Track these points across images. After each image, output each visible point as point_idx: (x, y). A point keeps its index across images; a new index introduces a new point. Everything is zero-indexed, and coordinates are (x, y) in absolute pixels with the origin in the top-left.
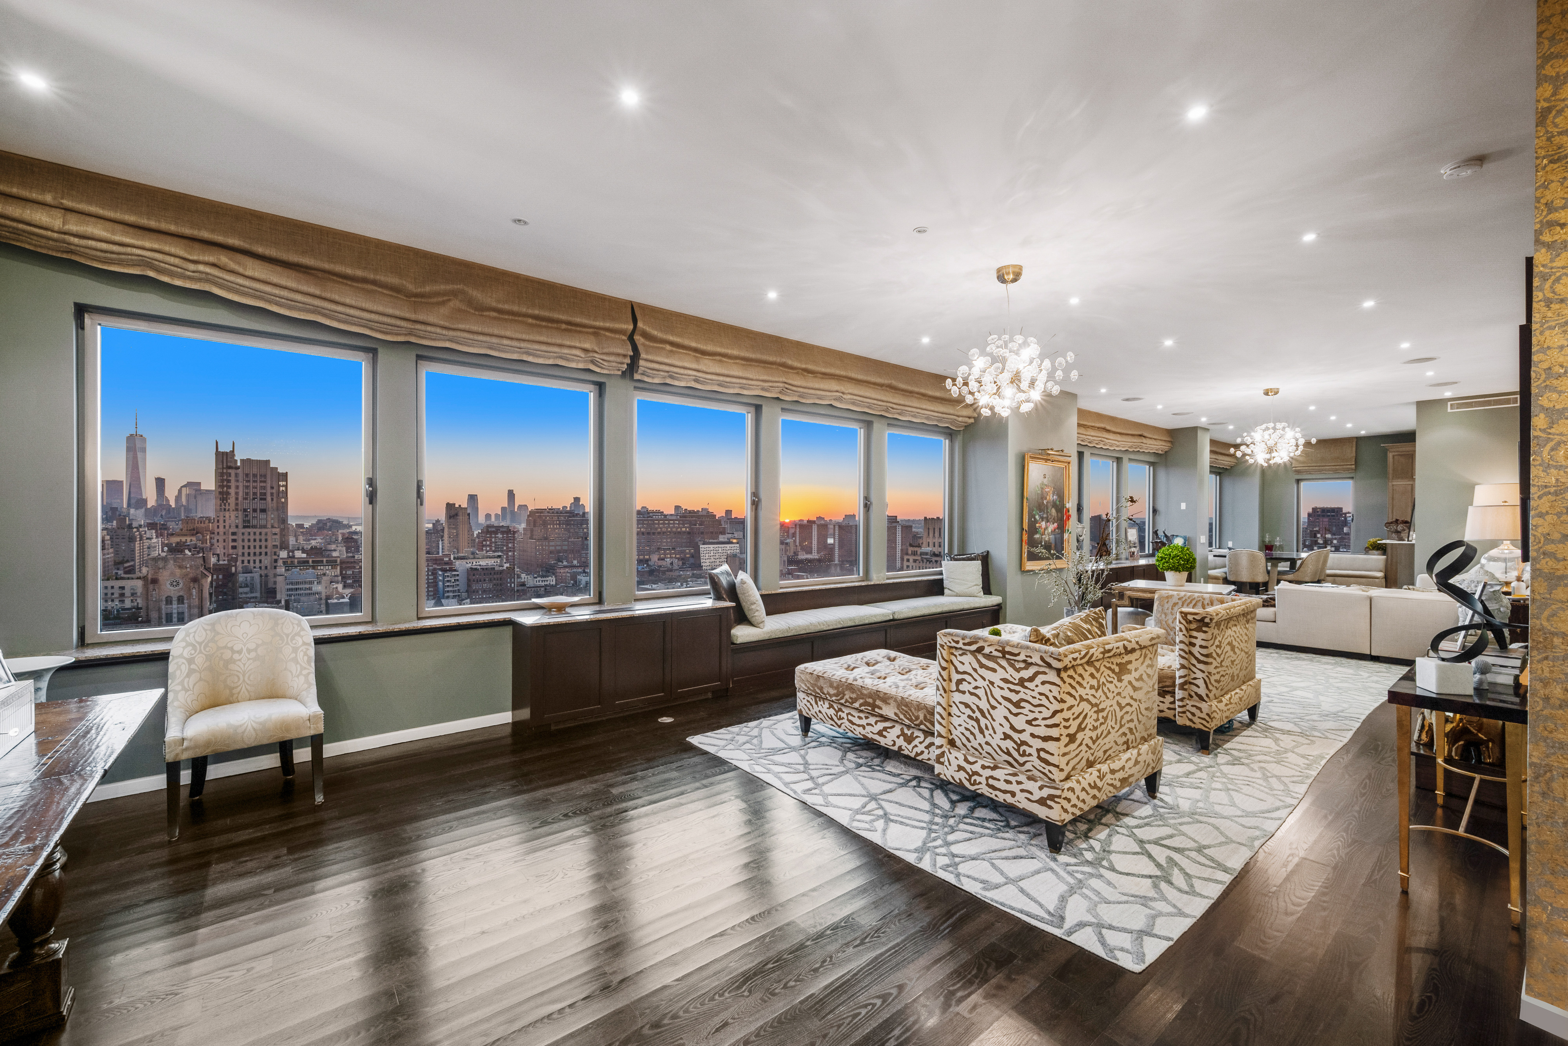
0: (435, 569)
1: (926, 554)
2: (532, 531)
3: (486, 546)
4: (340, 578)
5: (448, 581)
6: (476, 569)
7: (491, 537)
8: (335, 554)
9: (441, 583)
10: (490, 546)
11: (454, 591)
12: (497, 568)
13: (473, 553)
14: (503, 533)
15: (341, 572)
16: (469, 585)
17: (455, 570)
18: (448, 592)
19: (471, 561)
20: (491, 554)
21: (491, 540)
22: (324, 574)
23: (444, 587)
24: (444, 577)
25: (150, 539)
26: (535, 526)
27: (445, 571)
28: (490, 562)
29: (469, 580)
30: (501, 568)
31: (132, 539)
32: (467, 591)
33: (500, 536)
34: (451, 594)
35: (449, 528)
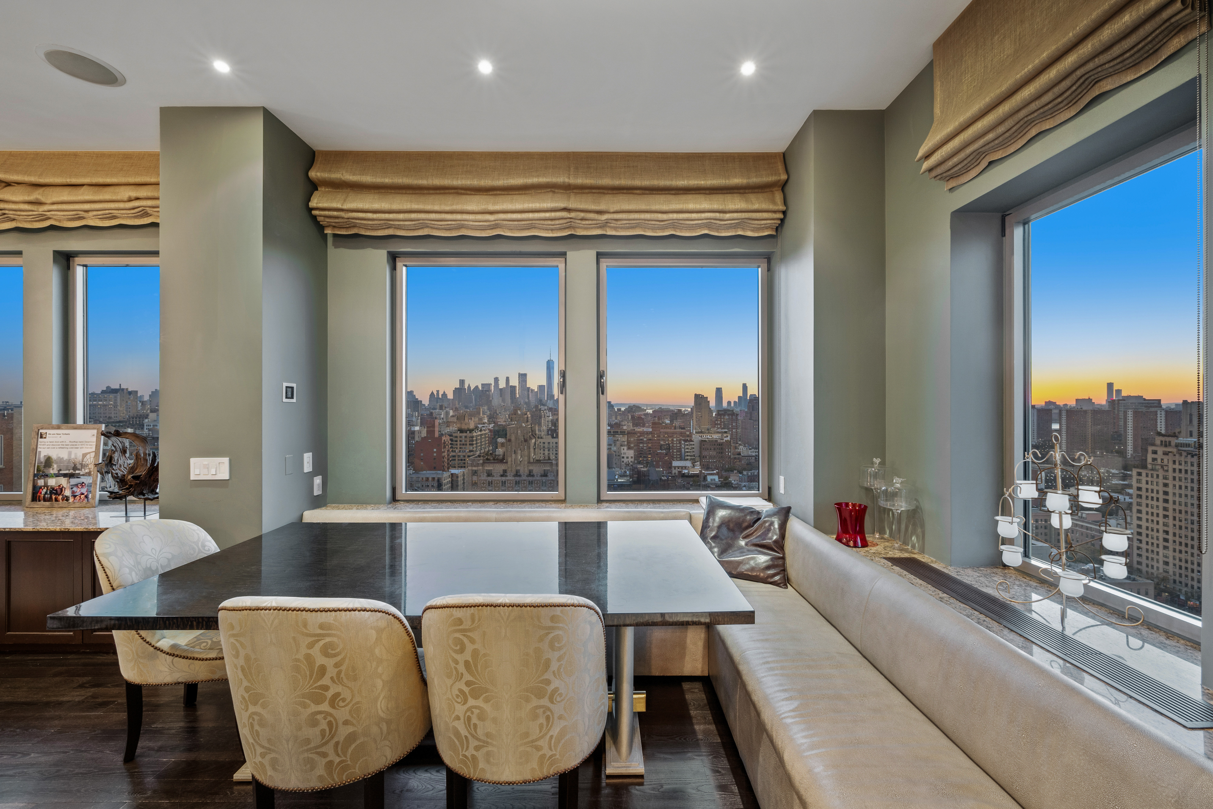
0: (681, 440)
1: (1188, 445)
2: (751, 414)
3: (717, 424)
4: (626, 443)
5: (687, 448)
6: (705, 441)
7: (721, 418)
8: (625, 428)
9: (683, 450)
10: (720, 424)
11: (691, 456)
12: (719, 441)
13: (708, 430)
14: (729, 415)
15: (628, 439)
16: (701, 452)
17: (692, 441)
18: (687, 456)
19: (707, 435)
20: (720, 430)
21: (721, 420)
22: (618, 440)
23: (685, 452)
24: (685, 445)
25: (549, 417)
26: (753, 410)
27: (685, 441)
28: (716, 436)
29: (700, 448)
30: (722, 441)
31: (541, 417)
32: (699, 456)
33: (727, 417)
34: (689, 458)
35: (696, 412)
